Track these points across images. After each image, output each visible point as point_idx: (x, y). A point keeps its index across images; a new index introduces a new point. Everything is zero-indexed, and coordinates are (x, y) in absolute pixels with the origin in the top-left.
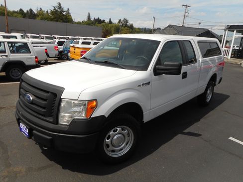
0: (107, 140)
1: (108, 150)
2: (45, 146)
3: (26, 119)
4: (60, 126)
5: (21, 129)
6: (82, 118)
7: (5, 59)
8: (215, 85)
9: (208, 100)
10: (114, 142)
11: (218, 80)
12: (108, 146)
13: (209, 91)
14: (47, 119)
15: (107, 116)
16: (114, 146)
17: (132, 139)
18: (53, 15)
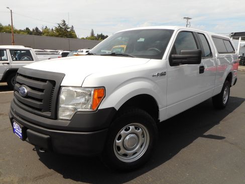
0: (117, 141)
1: (119, 154)
2: (41, 149)
3: (20, 117)
4: (60, 121)
5: (14, 129)
6: (87, 110)
7: (7, 68)
8: (231, 86)
9: (225, 103)
10: (126, 143)
11: (233, 80)
12: (119, 148)
13: (225, 92)
14: (44, 114)
15: (117, 109)
16: (126, 149)
17: (147, 140)
18: (58, 31)
